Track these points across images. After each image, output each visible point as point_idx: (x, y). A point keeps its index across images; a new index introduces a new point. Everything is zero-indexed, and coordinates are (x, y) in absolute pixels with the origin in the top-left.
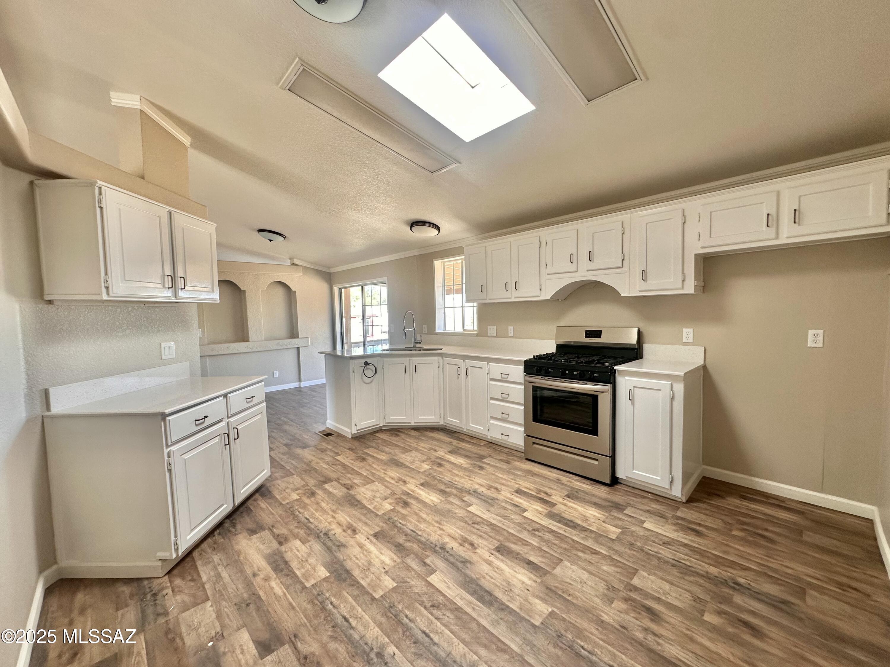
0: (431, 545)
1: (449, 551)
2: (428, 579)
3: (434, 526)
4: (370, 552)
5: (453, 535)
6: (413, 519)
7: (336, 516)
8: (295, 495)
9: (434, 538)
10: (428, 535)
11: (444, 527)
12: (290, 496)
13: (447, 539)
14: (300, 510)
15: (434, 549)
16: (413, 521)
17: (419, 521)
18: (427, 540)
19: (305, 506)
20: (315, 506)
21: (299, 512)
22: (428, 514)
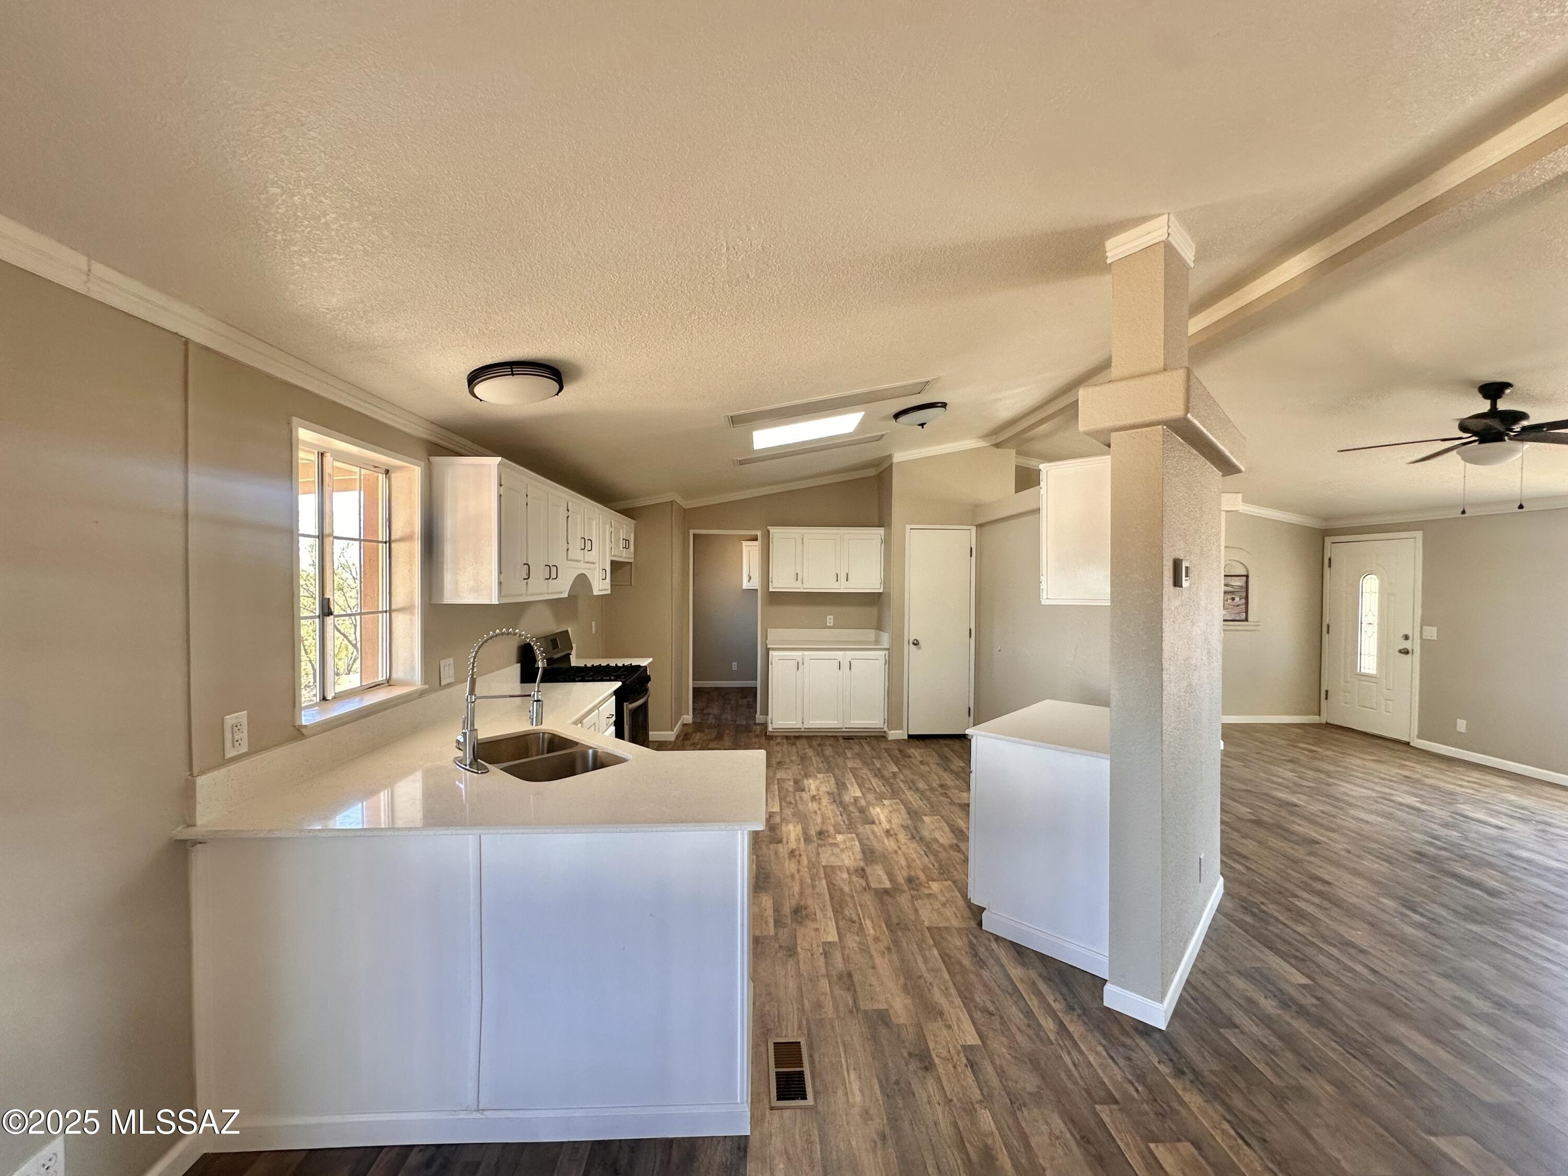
4: (886, 817)
7: (896, 848)
8: (934, 888)
12: (941, 890)
14: (932, 867)
19: (925, 869)
20: (913, 865)
21: (934, 865)
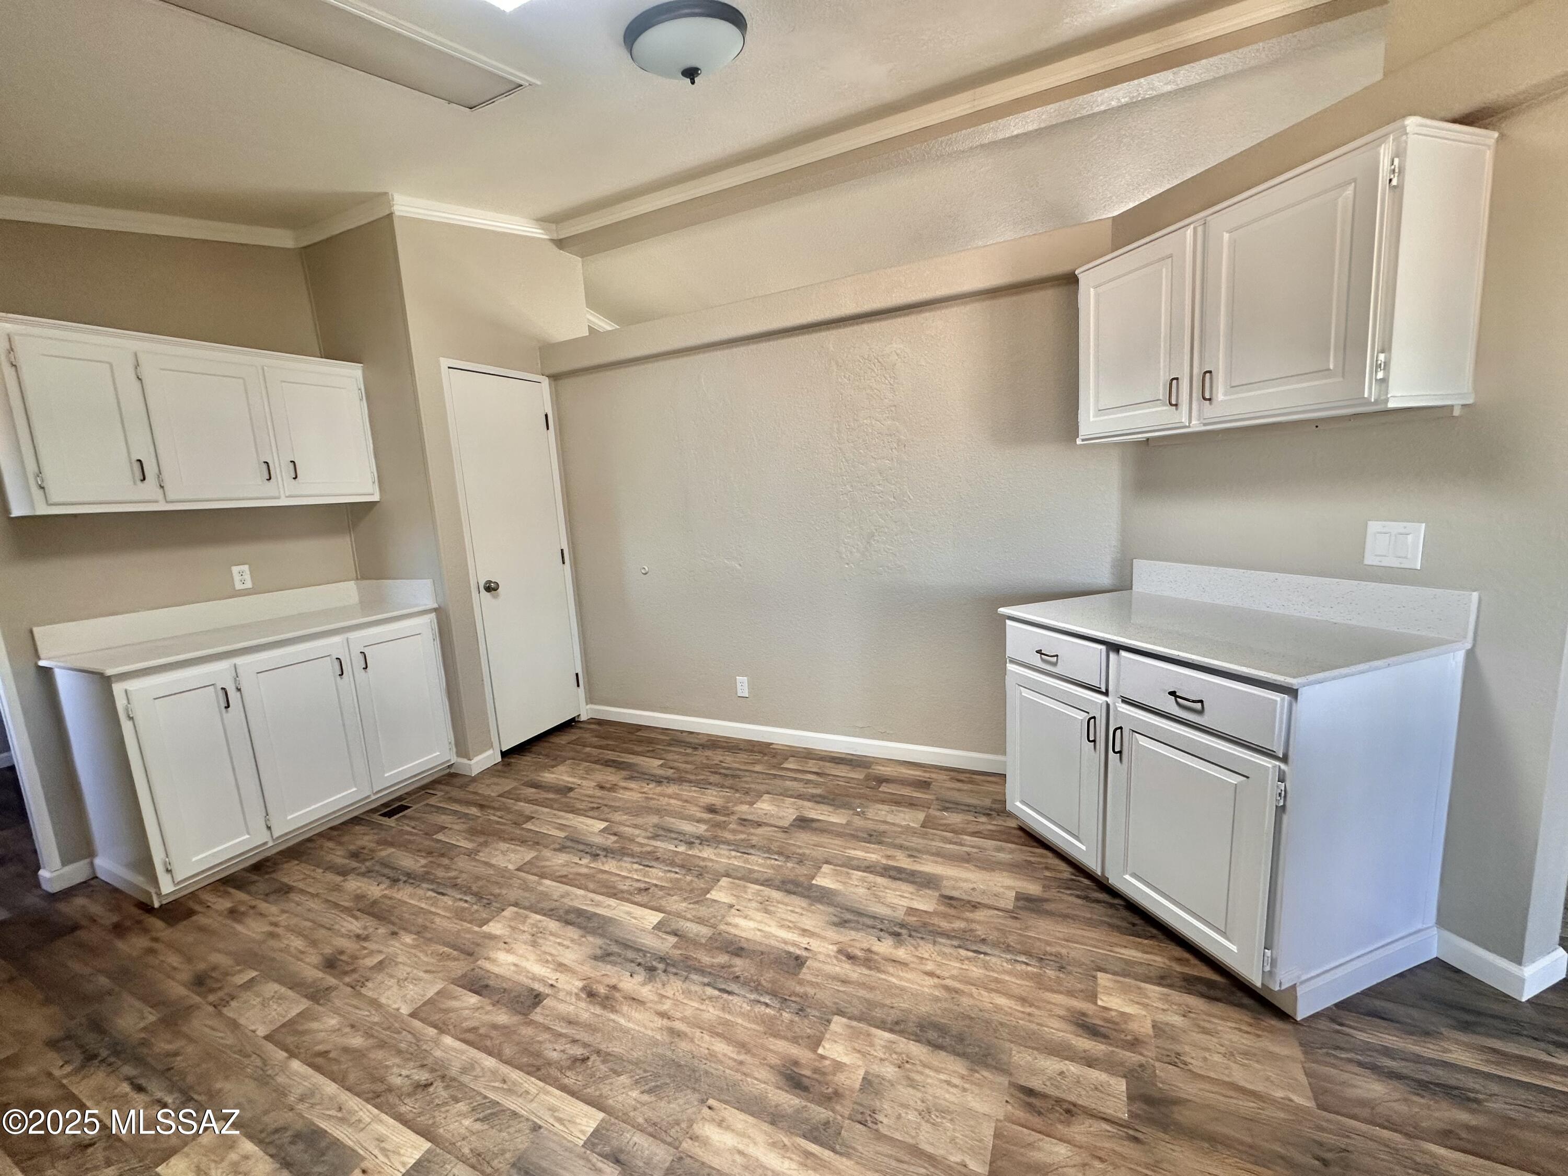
0: (674, 970)
1: (637, 968)
2: (663, 915)
3: (683, 1019)
5: (635, 1005)
6: (745, 1027)
9: (674, 987)
10: (690, 992)
11: (659, 1022)
13: (647, 992)
15: (668, 964)
16: (740, 1021)
17: (727, 1023)
18: (686, 978)
22: (712, 1056)
